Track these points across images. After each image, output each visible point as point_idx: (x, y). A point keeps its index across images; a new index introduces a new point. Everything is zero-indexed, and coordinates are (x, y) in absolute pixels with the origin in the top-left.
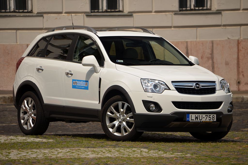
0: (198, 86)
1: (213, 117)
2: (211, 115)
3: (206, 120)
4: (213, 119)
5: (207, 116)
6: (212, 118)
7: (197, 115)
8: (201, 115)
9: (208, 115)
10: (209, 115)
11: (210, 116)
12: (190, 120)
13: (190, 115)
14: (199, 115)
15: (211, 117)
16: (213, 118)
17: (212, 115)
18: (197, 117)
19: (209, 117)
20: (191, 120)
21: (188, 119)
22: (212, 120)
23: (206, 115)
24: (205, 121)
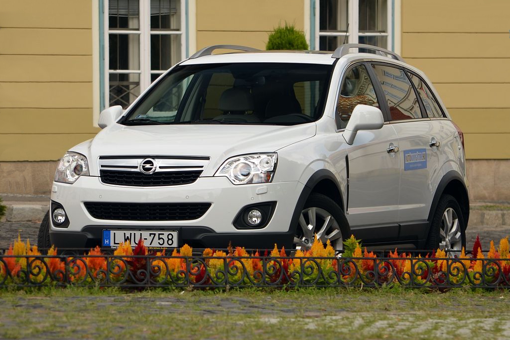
0: (148, 166)
1: (170, 237)
2: (163, 234)
3: (150, 244)
4: (170, 242)
5: (155, 234)
6: (166, 240)
7: (128, 233)
8: (138, 233)
9: (157, 233)
10: (159, 234)
11: (161, 236)
12: (112, 244)
13: (112, 232)
14: (133, 232)
15: (165, 237)
16: (169, 239)
17: (166, 233)
18: (128, 237)
19: (159, 239)
20: (115, 243)
21: (106, 242)
22: (166, 245)
23: (150, 234)
24: (149, 247)
